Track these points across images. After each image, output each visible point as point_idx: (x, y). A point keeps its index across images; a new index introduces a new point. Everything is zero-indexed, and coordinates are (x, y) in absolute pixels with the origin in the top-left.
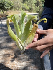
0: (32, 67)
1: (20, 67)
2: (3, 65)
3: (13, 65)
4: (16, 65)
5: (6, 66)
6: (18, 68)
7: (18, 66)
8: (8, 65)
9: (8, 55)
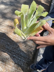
0: (30, 43)
1: (20, 40)
2: (6, 35)
3: (15, 37)
4: (17, 38)
5: (9, 37)
6: (18, 41)
7: (19, 39)
8: (11, 36)
9: (11, 28)
